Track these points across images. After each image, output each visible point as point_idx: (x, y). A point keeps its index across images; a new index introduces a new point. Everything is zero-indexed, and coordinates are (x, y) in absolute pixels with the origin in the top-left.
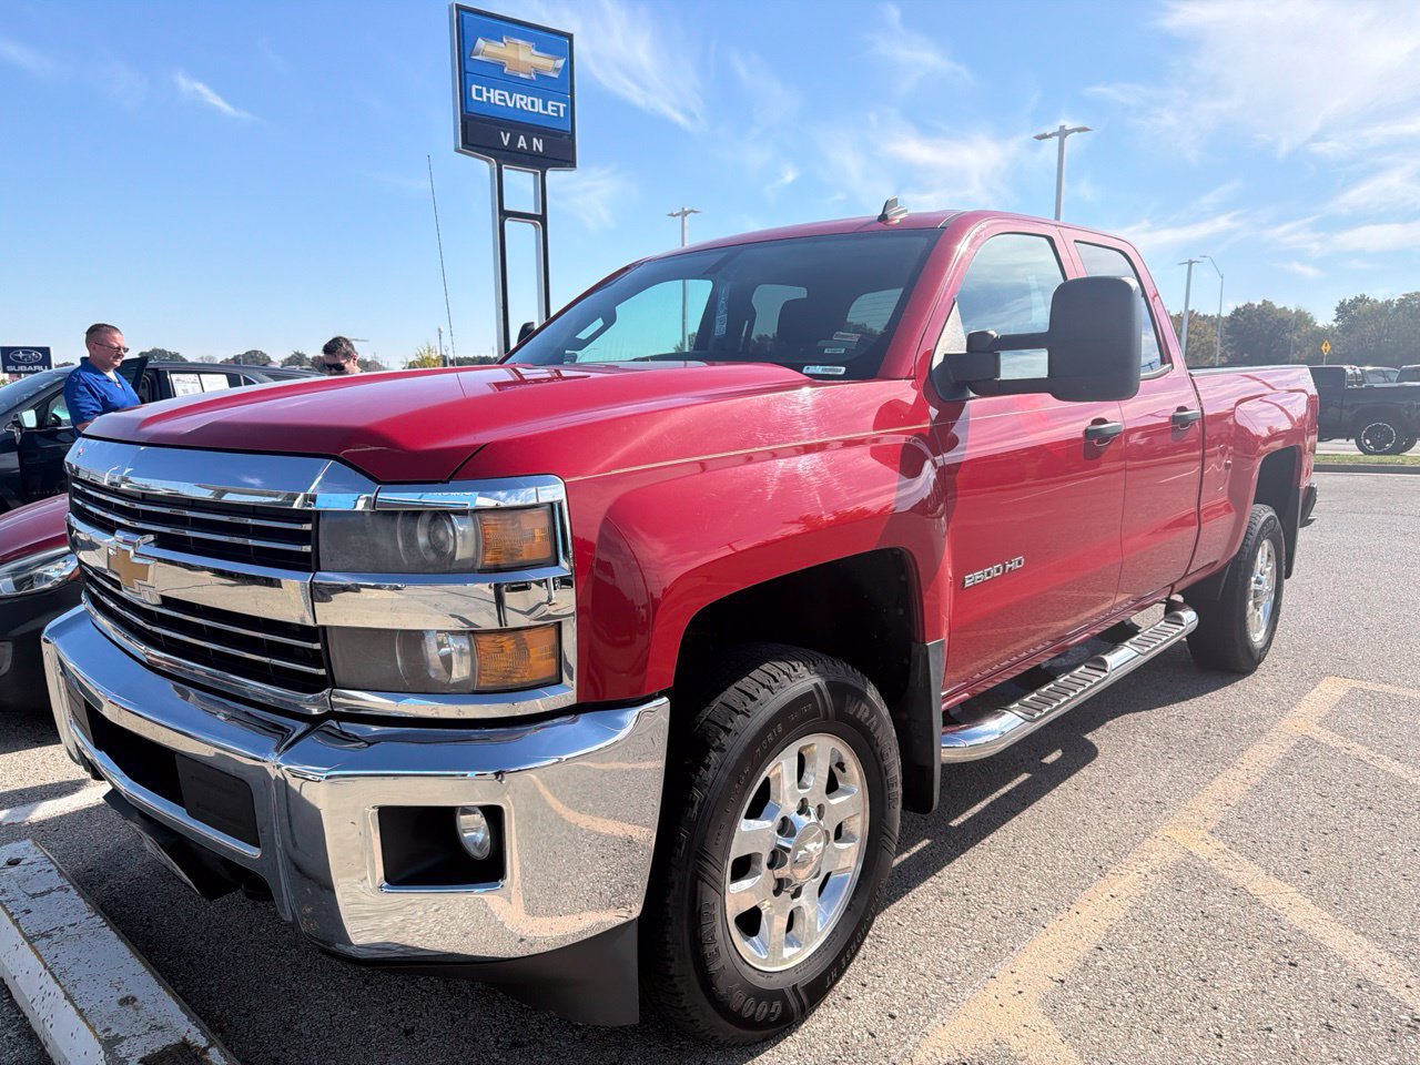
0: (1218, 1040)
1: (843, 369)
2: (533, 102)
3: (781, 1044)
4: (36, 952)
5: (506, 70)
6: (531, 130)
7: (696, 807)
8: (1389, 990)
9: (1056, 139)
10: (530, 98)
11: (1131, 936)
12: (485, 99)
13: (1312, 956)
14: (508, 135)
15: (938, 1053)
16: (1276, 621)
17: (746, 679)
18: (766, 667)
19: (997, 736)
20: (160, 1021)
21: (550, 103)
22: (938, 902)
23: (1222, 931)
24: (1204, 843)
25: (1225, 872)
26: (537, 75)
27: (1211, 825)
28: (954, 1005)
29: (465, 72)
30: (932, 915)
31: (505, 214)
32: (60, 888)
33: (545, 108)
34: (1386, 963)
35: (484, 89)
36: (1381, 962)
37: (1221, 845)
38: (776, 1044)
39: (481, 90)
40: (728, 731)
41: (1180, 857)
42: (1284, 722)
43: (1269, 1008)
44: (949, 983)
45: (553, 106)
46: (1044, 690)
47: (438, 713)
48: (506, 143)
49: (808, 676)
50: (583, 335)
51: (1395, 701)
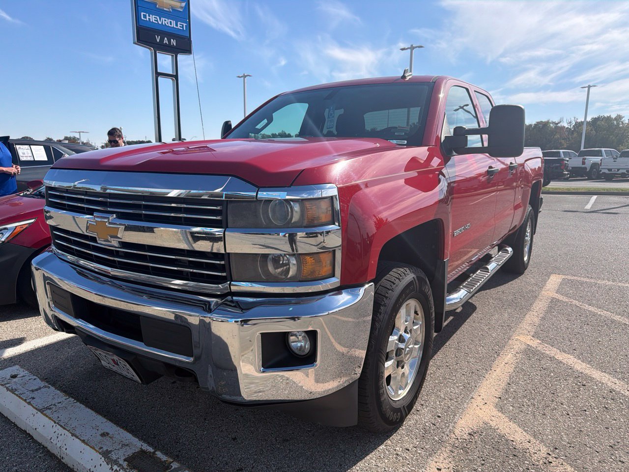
0: (568, 416)
1: (406, 142)
2: (171, 22)
3: (398, 431)
4: (47, 416)
5: (157, 6)
6: (170, 35)
7: (377, 330)
8: (622, 392)
9: (409, 50)
10: (169, 20)
11: (519, 378)
12: (148, 20)
13: (590, 382)
14: (159, 37)
15: (464, 430)
16: (531, 253)
17: (388, 275)
18: (394, 270)
19: (459, 300)
20: (127, 442)
21: (179, 23)
22: (438, 370)
23: (552, 374)
24: (532, 341)
25: (544, 351)
26: (172, 9)
27: (532, 334)
28: (462, 410)
29: (138, 6)
30: (438, 375)
31: (158, 74)
32: (45, 387)
33: (177, 25)
34: (617, 382)
35: (147, 15)
36: (615, 382)
37: (540, 342)
38: (396, 431)
39: (146, 15)
40: (386, 298)
41: (525, 346)
42: (543, 292)
43: (582, 402)
44: (456, 402)
45: (180, 24)
46: (469, 280)
47: (284, 291)
48: (158, 41)
49: (411, 274)
50: (259, 126)
51: (582, 283)
